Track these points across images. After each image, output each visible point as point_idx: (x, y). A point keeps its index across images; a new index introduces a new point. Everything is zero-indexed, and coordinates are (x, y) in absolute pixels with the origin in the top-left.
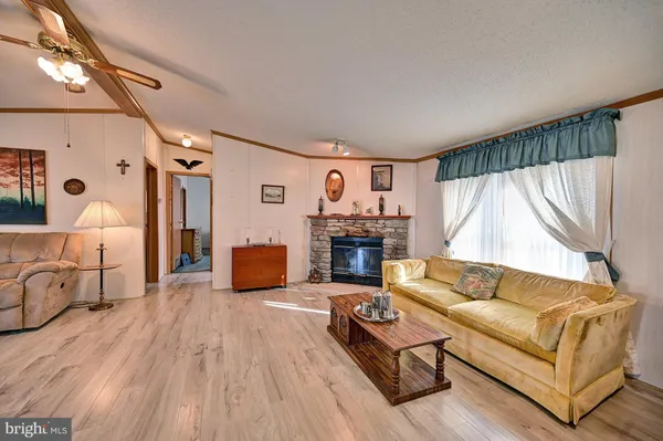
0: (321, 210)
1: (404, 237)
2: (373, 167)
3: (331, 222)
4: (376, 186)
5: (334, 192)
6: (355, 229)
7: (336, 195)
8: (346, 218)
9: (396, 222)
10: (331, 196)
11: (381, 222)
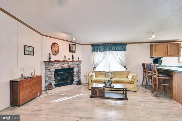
0: (50, 59)
1: (80, 67)
2: (70, 44)
3: (55, 64)
4: (71, 51)
5: (55, 52)
6: (65, 66)
7: (56, 53)
8: (61, 62)
9: (78, 62)
10: (54, 53)
11: (74, 63)
